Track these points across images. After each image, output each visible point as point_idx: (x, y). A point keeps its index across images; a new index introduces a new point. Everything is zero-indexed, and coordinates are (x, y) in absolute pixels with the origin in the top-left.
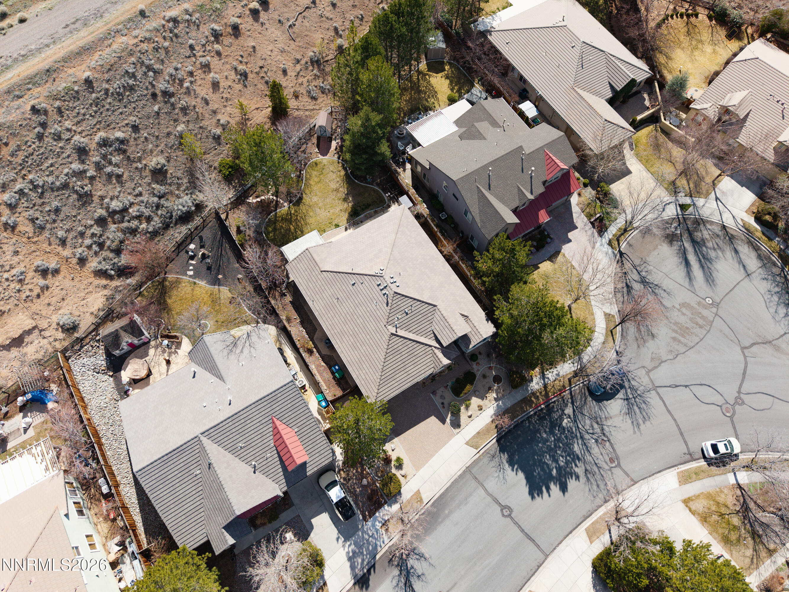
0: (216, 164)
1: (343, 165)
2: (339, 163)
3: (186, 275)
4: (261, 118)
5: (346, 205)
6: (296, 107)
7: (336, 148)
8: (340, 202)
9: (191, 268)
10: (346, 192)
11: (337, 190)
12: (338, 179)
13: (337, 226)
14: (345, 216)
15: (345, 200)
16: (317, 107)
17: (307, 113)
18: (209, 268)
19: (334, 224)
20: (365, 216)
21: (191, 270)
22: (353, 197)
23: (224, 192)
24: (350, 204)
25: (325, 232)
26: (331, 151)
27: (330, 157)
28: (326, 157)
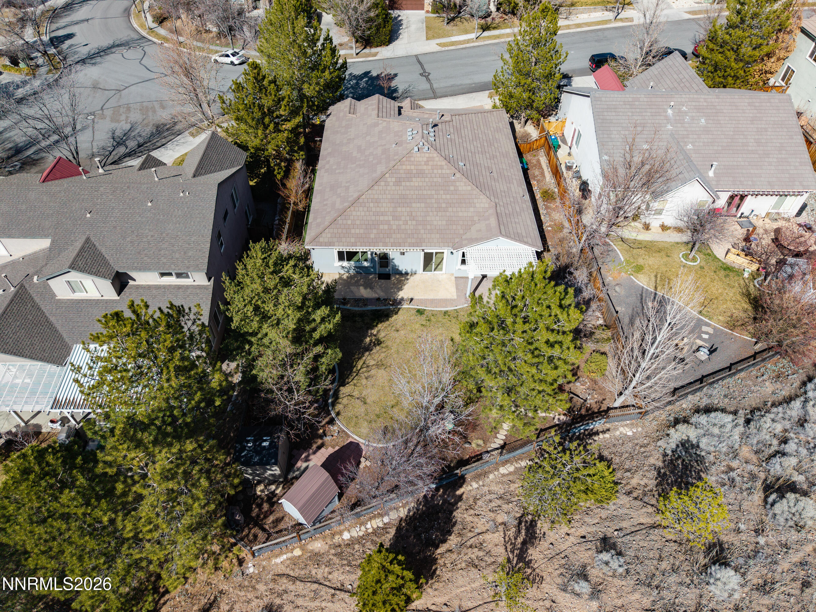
1: (333, 404)
2: (338, 414)
3: (715, 328)
4: (461, 581)
5: (382, 335)
6: (341, 595)
7: (319, 448)
8: (389, 343)
9: (705, 336)
10: (367, 353)
11: (380, 365)
12: (364, 381)
13: (420, 312)
14: (397, 319)
15: (379, 342)
16: (285, 583)
17: (320, 573)
19: (424, 317)
20: (365, 305)
21: (706, 333)
22: (362, 341)
23: (614, 449)
24: (374, 332)
25: (446, 313)
26: (334, 448)
27: (349, 436)
28: (356, 438)
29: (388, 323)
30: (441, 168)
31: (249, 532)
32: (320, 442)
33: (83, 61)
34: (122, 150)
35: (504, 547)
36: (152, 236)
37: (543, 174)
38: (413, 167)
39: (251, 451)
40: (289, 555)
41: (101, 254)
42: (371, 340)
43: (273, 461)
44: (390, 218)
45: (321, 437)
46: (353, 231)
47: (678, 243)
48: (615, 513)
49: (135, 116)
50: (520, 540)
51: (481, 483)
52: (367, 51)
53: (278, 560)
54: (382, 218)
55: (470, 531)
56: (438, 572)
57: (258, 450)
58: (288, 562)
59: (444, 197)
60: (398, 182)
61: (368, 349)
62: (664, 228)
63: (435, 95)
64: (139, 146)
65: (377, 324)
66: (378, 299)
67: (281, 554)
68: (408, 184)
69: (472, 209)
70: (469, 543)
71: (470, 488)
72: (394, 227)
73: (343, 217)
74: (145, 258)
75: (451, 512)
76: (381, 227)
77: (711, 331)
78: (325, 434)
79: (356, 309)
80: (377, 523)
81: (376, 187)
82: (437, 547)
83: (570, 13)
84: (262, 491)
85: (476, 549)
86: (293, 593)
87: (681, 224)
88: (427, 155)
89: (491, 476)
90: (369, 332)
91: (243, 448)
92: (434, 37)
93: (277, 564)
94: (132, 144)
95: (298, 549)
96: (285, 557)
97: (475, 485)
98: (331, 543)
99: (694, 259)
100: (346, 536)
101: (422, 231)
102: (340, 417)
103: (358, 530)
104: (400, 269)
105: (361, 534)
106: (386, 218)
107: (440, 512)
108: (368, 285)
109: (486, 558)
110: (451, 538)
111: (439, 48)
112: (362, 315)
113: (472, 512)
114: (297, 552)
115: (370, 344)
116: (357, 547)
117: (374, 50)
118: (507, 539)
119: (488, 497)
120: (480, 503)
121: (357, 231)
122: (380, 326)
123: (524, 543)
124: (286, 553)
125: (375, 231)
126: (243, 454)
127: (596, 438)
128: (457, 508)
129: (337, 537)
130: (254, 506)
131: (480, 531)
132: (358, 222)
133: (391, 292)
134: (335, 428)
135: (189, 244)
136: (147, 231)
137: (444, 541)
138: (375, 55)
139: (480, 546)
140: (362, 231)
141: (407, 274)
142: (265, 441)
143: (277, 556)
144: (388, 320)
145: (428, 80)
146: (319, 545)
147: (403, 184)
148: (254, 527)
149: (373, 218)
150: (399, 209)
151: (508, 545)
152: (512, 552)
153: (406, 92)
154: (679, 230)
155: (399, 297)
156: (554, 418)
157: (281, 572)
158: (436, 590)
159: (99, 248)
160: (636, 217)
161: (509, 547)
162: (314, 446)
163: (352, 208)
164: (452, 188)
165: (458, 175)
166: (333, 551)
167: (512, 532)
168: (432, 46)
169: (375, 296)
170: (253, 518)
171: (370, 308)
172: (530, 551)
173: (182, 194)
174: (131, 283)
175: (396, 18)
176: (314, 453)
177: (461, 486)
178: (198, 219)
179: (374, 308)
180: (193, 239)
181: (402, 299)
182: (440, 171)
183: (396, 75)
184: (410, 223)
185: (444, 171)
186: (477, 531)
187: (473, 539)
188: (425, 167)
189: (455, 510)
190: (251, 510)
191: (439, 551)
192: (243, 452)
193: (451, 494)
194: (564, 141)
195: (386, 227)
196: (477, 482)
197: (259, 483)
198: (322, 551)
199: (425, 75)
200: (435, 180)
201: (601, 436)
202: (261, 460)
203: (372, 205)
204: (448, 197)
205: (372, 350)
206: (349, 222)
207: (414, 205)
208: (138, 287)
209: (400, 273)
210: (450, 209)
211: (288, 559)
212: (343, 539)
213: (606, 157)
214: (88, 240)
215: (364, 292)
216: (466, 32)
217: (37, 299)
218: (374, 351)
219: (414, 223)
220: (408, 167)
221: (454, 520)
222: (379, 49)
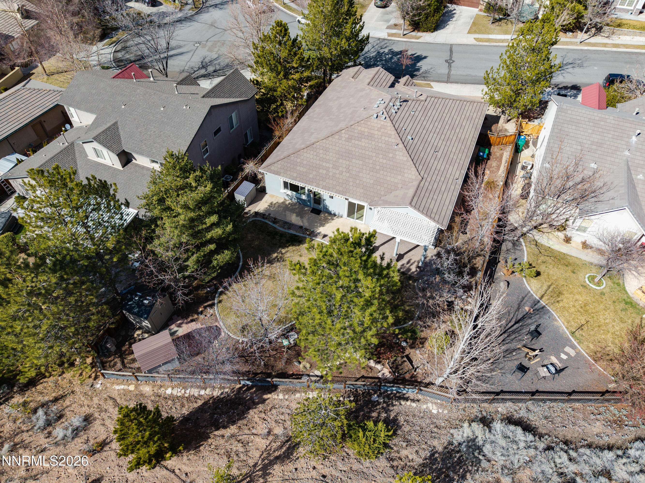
0: (382, 463)
1: (221, 293)
2: (220, 302)
3: (578, 353)
7: (192, 321)
9: (564, 357)
10: (268, 265)
11: (272, 277)
12: (253, 285)
16: (110, 405)
18: (536, 333)
20: (289, 228)
21: (567, 354)
22: (270, 254)
23: (411, 419)
24: (283, 251)
26: (202, 325)
27: (216, 320)
28: (221, 324)
29: (297, 247)
30: (390, 136)
31: (113, 360)
32: (196, 316)
33: (216, 6)
34: (203, 72)
35: (261, 453)
36: (154, 132)
37: (498, 167)
38: (366, 130)
39: (135, 303)
40: (126, 387)
41: (119, 135)
42: (277, 256)
43: (146, 316)
44: (331, 166)
45: (198, 314)
46: (298, 168)
47: (592, 264)
48: (365, 470)
49: (224, 50)
50: (277, 454)
51: (286, 397)
52: (414, 34)
53: (117, 387)
54: (324, 164)
55: (249, 429)
56: (201, 448)
57: (140, 304)
58: (122, 392)
59: (381, 160)
60: (349, 139)
61: (270, 262)
62: (585, 245)
63: (448, 80)
64: (215, 71)
65: (289, 246)
66: (301, 227)
67: (122, 383)
68: (357, 142)
69: (399, 177)
70: (240, 437)
71: (276, 397)
72: (331, 174)
73: (295, 155)
74: (144, 146)
75: (249, 409)
76: (321, 171)
77: (572, 353)
78: (201, 313)
79: (281, 229)
80: (195, 392)
81: (330, 139)
82: (217, 429)
83: (613, 33)
84: (138, 335)
85: (241, 445)
86: (108, 414)
87: (604, 247)
88: (382, 123)
89: (298, 395)
90: (280, 249)
91: (131, 299)
92: (475, 32)
93: (114, 390)
94: (211, 69)
95: (134, 386)
96: (122, 387)
97: (281, 396)
98: (156, 392)
99: (599, 284)
100: (169, 391)
101: (351, 184)
102: (219, 305)
103: (179, 390)
104: (330, 209)
105: (179, 394)
106: (328, 165)
107: (242, 404)
108: (300, 214)
109: (241, 455)
110: (232, 427)
111: (474, 42)
112: (282, 235)
113: (263, 415)
114: (132, 388)
115: (274, 259)
116: (170, 402)
117: (420, 34)
118: (269, 448)
119: (283, 410)
120: (274, 411)
121: (302, 169)
122: (290, 248)
123: (277, 458)
124: (124, 385)
125: (314, 173)
126: (129, 303)
127: (403, 403)
128: (256, 408)
129: (162, 389)
130: (127, 343)
131: (256, 432)
132: (305, 162)
133: (315, 225)
134: (211, 311)
135: (174, 144)
136: (153, 127)
137: (225, 427)
138: (419, 38)
139: (245, 444)
140: (305, 170)
141: (335, 215)
142: (148, 299)
143: (118, 384)
144: (299, 245)
145: (450, 66)
146: (148, 390)
147: (353, 141)
148: (119, 357)
149: (318, 162)
150: (341, 161)
151: (265, 453)
152: (263, 460)
153: (426, 72)
154: (601, 252)
155: (318, 231)
156: (380, 372)
157: (113, 396)
158: (189, 460)
159: (120, 130)
160: (563, 228)
161: (265, 455)
162: (191, 318)
163: (305, 150)
164: (391, 155)
165: (401, 145)
166: (153, 398)
167: (275, 445)
168: (470, 39)
169: (301, 224)
170: (121, 350)
171: (291, 232)
172: (275, 467)
173: (185, 107)
174: (134, 161)
175: (451, 11)
176: (187, 323)
177: (270, 393)
178: (187, 128)
179: (294, 233)
180: (178, 141)
181: (319, 233)
182: (387, 139)
183: (425, 57)
184: (344, 174)
185: (390, 140)
186: (254, 431)
187: (245, 436)
188: (376, 132)
189: (253, 408)
190: (124, 345)
191: (216, 433)
192: (130, 301)
193: (259, 395)
194: (535, 144)
195: (324, 172)
196: (284, 395)
197: (140, 328)
198: (146, 395)
199: (449, 62)
200: (380, 145)
201: (409, 403)
202: (139, 312)
203: (321, 151)
204: (385, 161)
205: (273, 264)
206: (299, 160)
207: (354, 161)
208: (137, 165)
209: (330, 213)
210: (382, 172)
211: (124, 390)
212: (165, 392)
213: (547, 165)
214: (116, 123)
215: (294, 219)
216: (506, 33)
217: (77, 155)
218: (274, 265)
219: (348, 175)
220: (363, 129)
221: (246, 416)
222: (424, 34)
